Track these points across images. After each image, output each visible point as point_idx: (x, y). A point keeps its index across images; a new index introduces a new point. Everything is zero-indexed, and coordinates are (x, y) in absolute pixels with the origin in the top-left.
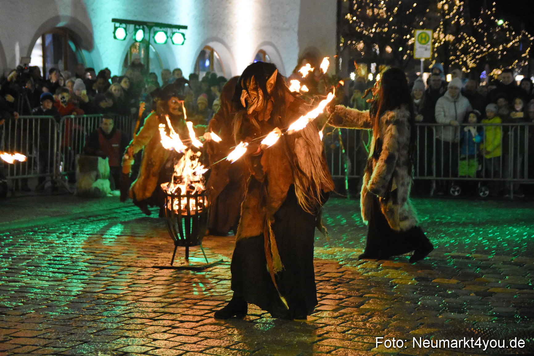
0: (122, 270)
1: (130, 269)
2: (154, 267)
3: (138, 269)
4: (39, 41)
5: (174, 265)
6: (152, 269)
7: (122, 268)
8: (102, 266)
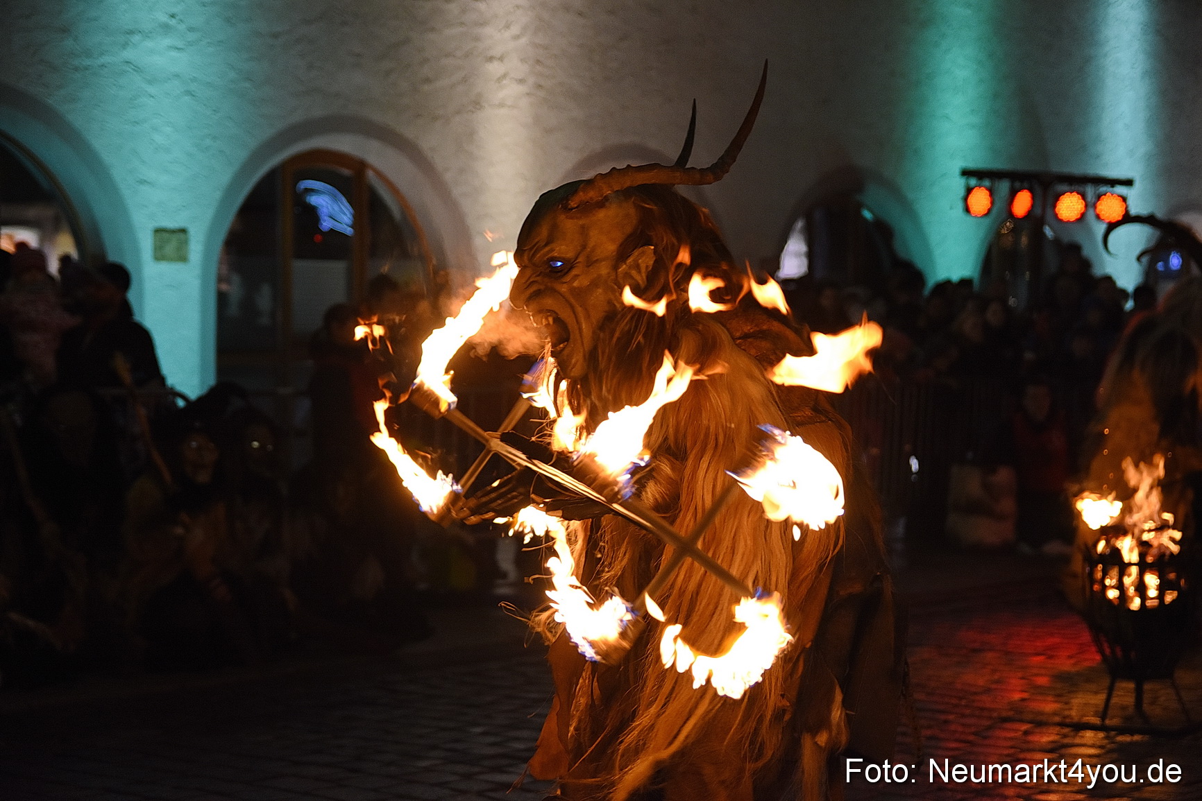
0: (989, 728)
1: (1008, 725)
2: (1062, 725)
3: (1025, 727)
4: (800, 224)
5: (1107, 722)
6: (1058, 728)
7: (988, 723)
8: (943, 717)
